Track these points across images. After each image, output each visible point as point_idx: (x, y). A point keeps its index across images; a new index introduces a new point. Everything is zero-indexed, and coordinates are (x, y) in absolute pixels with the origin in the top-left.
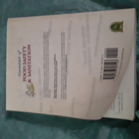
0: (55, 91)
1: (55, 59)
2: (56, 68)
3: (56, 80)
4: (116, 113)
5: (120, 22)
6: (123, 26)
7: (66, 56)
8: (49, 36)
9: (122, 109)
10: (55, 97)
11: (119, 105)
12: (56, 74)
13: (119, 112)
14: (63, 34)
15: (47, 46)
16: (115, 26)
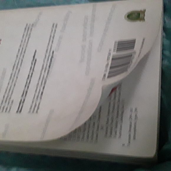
0: (22, 102)
1: (34, 57)
2: (32, 69)
3: (27, 85)
4: (123, 145)
5: (141, 11)
6: (144, 15)
7: (53, 52)
8: (33, 29)
9: (134, 138)
10: (19, 111)
11: (130, 131)
12: (30, 77)
13: (129, 142)
14: (55, 26)
15: (26, 41)
16: (134, 16)
